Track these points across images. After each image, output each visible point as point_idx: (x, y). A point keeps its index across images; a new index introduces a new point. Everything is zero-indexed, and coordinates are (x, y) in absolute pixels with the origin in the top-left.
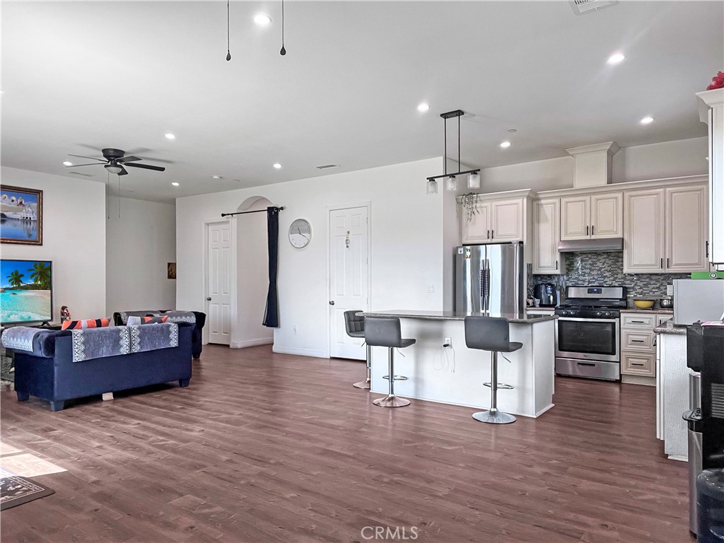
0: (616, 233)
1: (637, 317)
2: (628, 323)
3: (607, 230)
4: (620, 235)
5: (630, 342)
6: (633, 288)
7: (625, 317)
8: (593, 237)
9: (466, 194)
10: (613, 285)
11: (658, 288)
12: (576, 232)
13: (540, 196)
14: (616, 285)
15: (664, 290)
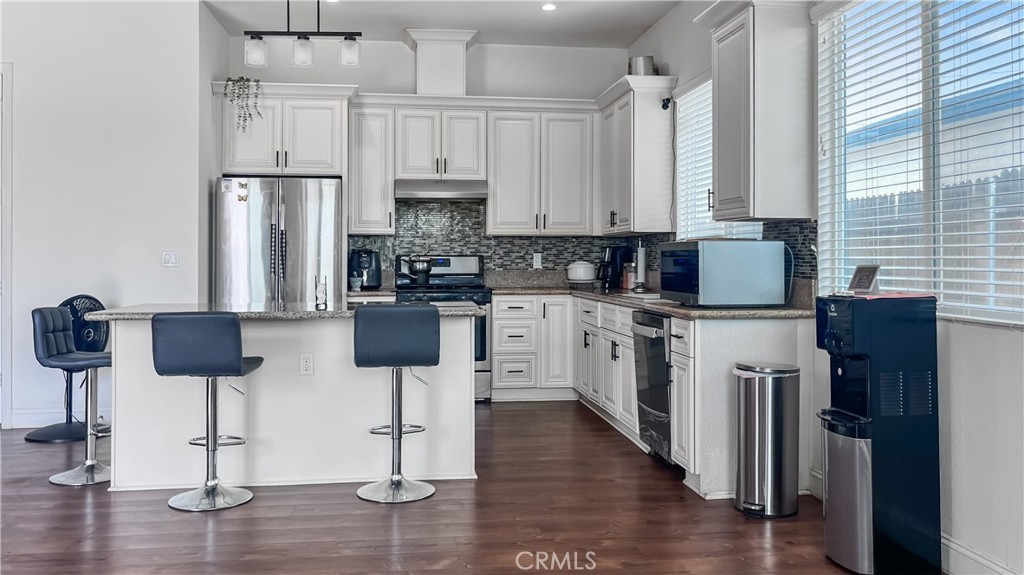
0: (477, 172)
1: (515, 300)
2: (503, 310)
3: (465, 166)
4: (482, 177)
5: (505, 338)
6: (490, 257)
7: (499, 302)
8: (445, 177)
9: (236, 79)
10: (464, 253)
11: (522, 257)
12: (419, 166)
13: (365, 101)
14: (468, 253)
15: (530, 261)
